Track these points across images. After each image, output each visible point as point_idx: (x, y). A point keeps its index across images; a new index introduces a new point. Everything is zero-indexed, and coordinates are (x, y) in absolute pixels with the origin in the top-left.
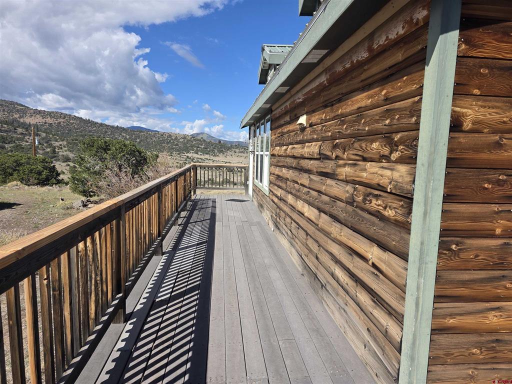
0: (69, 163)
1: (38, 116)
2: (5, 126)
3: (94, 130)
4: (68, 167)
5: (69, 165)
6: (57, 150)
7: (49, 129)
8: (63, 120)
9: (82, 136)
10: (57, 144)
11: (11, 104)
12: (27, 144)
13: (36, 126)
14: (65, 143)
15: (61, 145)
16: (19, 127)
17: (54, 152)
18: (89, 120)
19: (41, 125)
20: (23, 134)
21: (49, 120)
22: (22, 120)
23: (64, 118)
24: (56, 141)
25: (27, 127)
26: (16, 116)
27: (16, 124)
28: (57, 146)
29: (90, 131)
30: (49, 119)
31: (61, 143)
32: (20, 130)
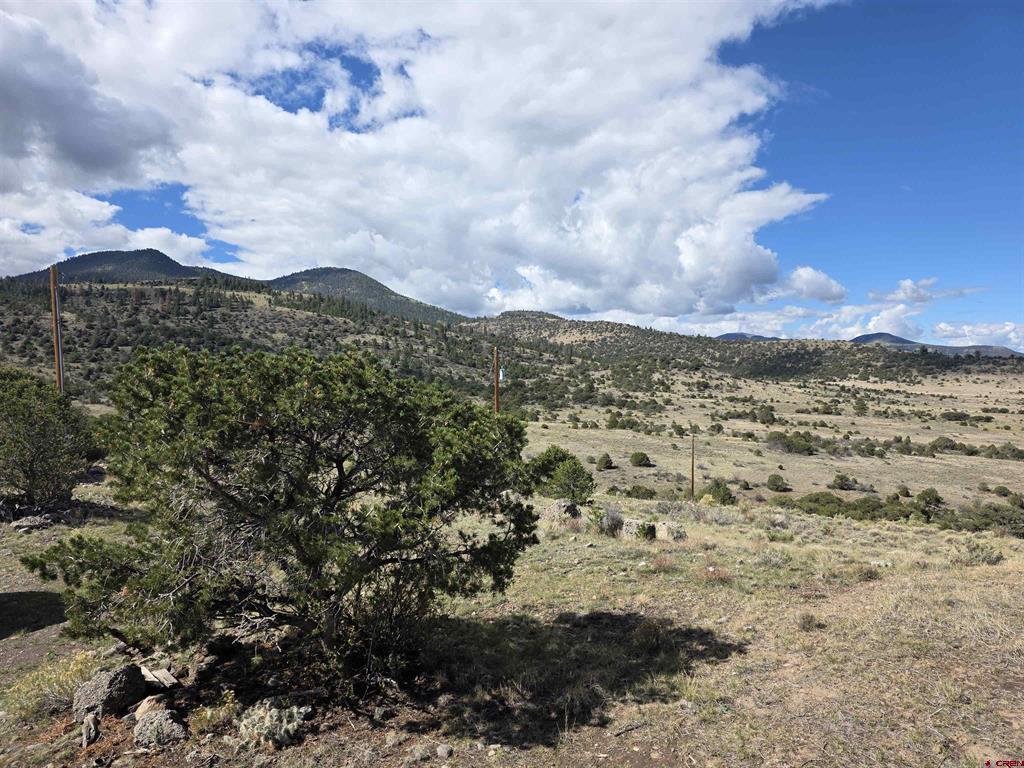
0: (611, 408)
1: (574, 331)
2: (528, 351)
3: (659, 347)
4: (609, 415)
5: (610, 411)
6: (595, 385)
7: (587, 352)
8: (609, 335)
9: (636, 359)
10: (597, 375)
11: (540, 317)
12: (555, 377)
13: (570, 346)
14: (609, 372)
15: (603, 376)
16: (546, 351)
17: (591, 388)
18: (651, 329)
19: (580, 345)
20: (550, 361)
21: (590, 336)
22: (551, 341)
23: (612, 331)
24: (596, 370)
25: (556, 349)
26: (546, 334)
27: (542, 347)
28: (598, 379)
29: (652, 350)
30: (590, 334)
31: (603, 372)
32: (547, 356)
